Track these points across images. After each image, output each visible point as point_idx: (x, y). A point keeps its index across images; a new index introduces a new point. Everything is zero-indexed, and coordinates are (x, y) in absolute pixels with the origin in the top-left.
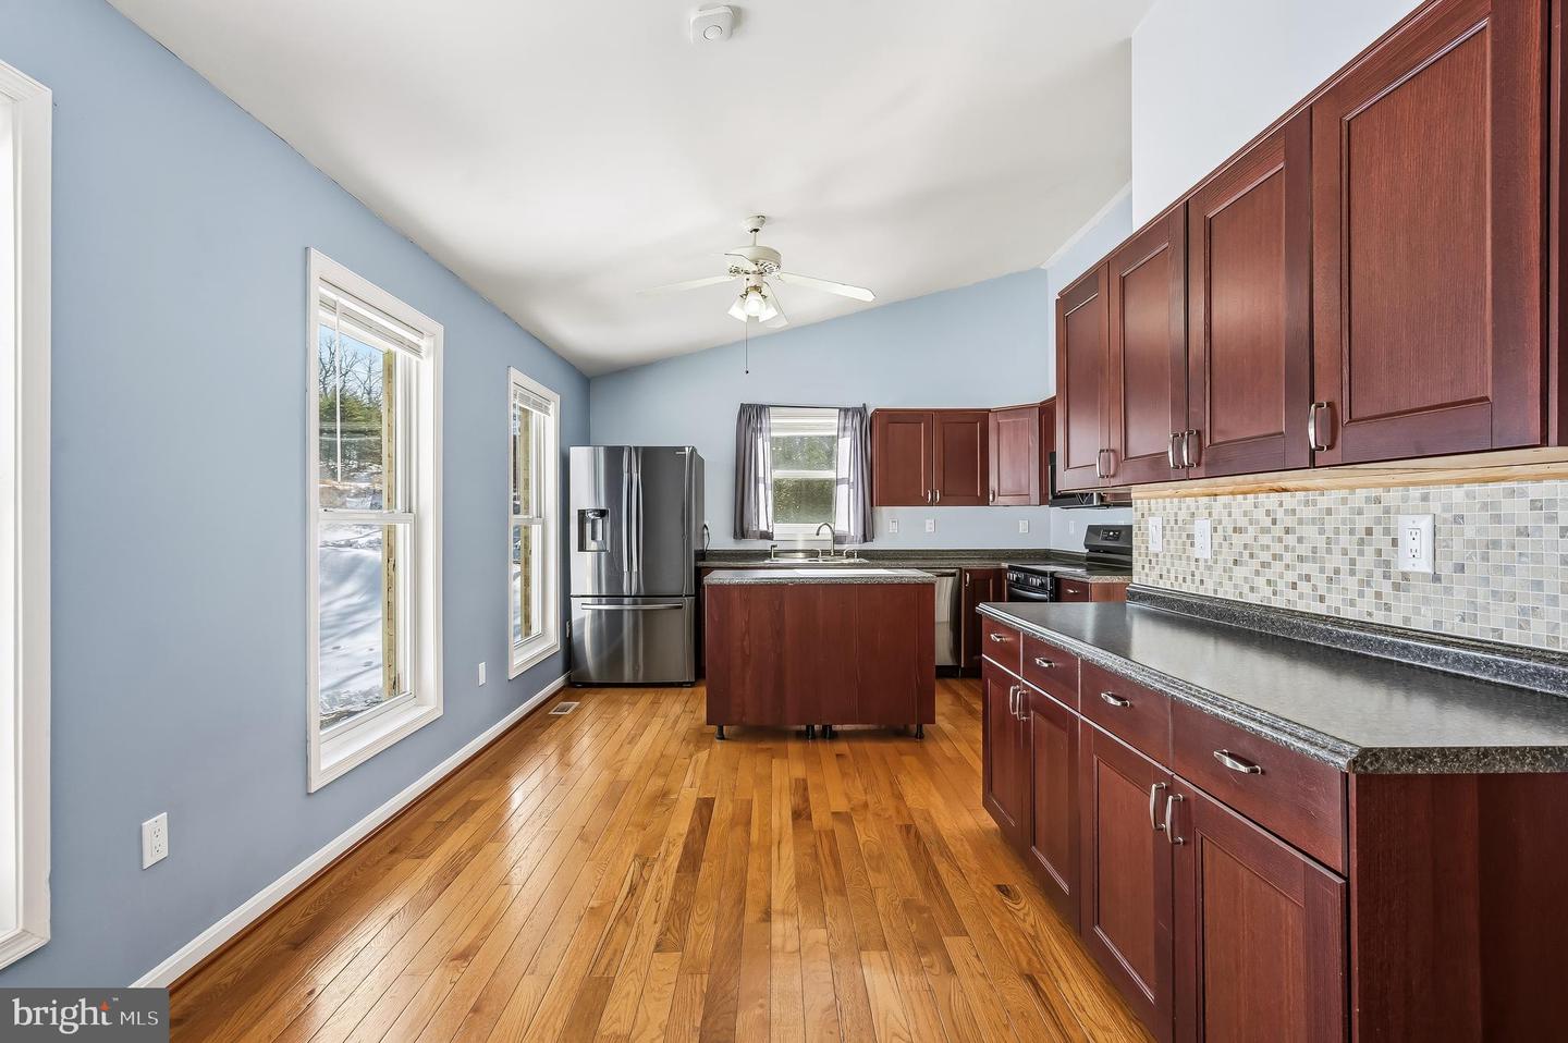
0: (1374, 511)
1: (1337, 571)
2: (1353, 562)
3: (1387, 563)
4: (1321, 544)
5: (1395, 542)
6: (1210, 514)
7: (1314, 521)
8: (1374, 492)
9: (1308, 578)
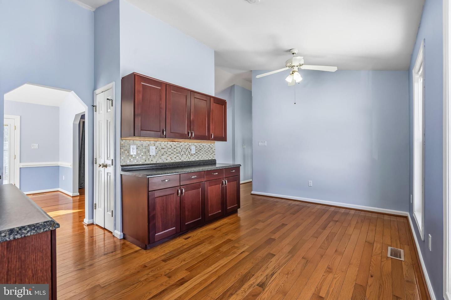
0: (188, 146)
1: (183, 154)
2: (185, 153)
3: (190, 153)
4: (180, 151)
5: (191, 150)
6: (155, 145)
7: (179, 147)
8: (188, 143)
9: (178, 156)
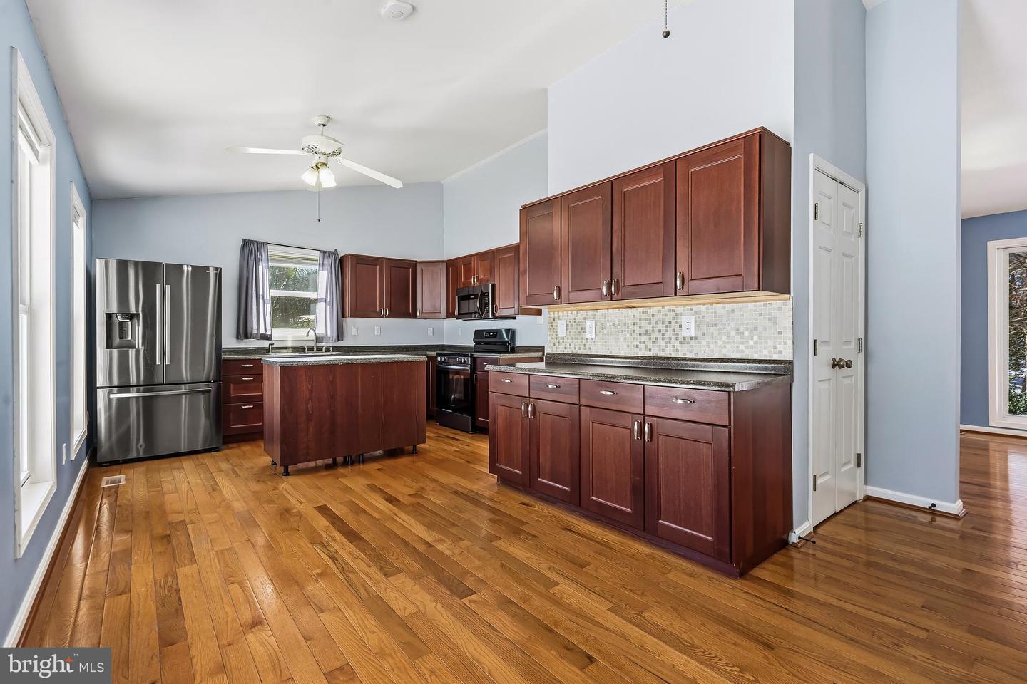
0: (671, 315)
1: (656, 339)
2: (663, 335)
3: (677, 334)
4: (650, 328)
5: (680, 326)
6: (594, 318)
7: (647, 320)
8: (672, 308)
9: (644, 342)
